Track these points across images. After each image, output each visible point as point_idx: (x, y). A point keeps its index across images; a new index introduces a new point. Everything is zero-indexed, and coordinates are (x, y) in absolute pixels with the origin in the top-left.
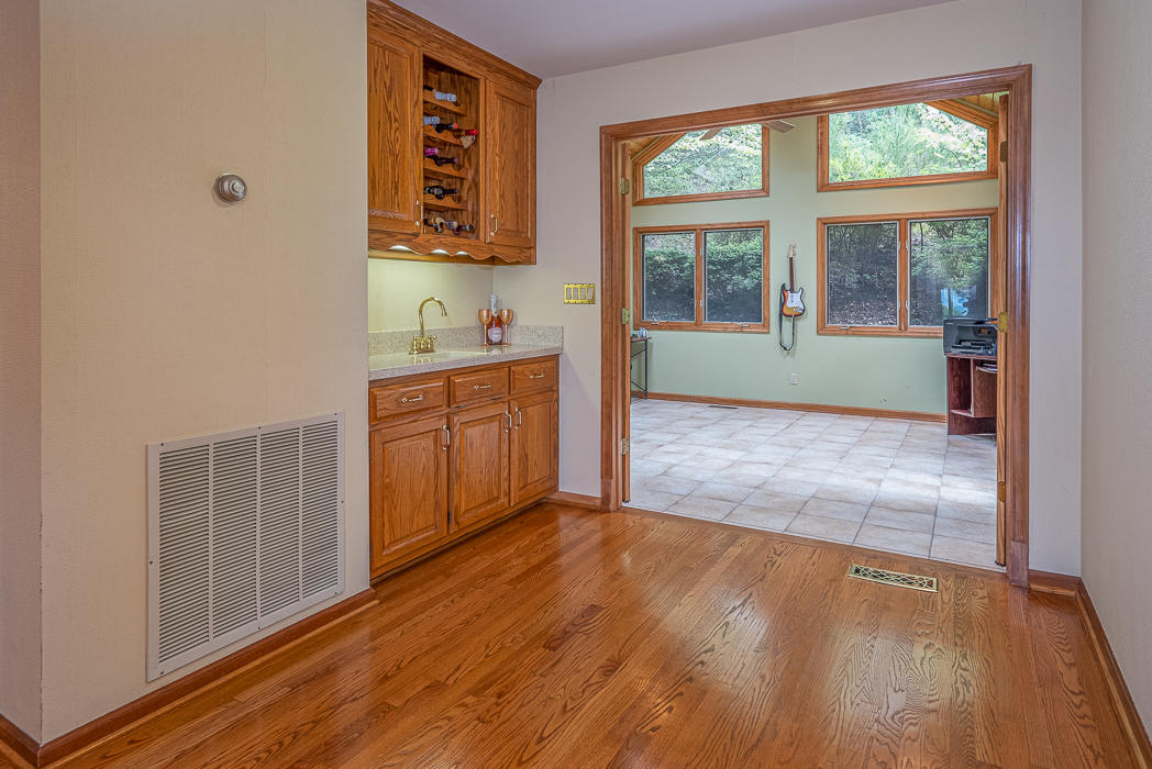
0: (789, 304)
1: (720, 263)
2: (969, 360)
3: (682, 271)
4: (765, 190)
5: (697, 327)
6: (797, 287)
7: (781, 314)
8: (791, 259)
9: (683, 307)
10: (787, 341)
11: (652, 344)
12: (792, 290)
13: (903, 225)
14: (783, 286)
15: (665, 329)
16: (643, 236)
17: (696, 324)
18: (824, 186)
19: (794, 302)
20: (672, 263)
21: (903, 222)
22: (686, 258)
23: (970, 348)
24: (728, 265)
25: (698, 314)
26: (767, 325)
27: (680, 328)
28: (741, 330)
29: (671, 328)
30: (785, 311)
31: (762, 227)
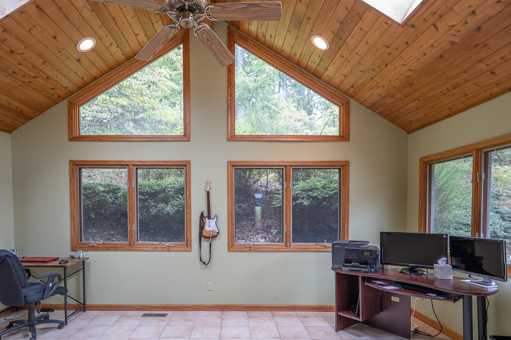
0: (207, 228)
1: (147, 193)
2: (358, 277)
3: (117, 199)
4: (186, 137)
5: (131, 247)
6: (213, 215)
7: (201, 235)
8: (208, 193)
9: (117, 226)
10: (206, 258)
11: (89, 263)
12: (209, 217)
13: (288, 170)
14: (202, 213)
15: (102, 250)
16: (80, 169)
17: (130, 245)
18: (233, 137)
19: (210, 226)
20: (108, 192)
21: (288, 167)
22: (119, 189)
23: (358, 267)
24: (154, 195)
25: (131, 236)
26: (188, 245)
27: (115, 248)
28: (168, 249)
29: (107, 248)
30: (204, 234)
31: (183, 167)
